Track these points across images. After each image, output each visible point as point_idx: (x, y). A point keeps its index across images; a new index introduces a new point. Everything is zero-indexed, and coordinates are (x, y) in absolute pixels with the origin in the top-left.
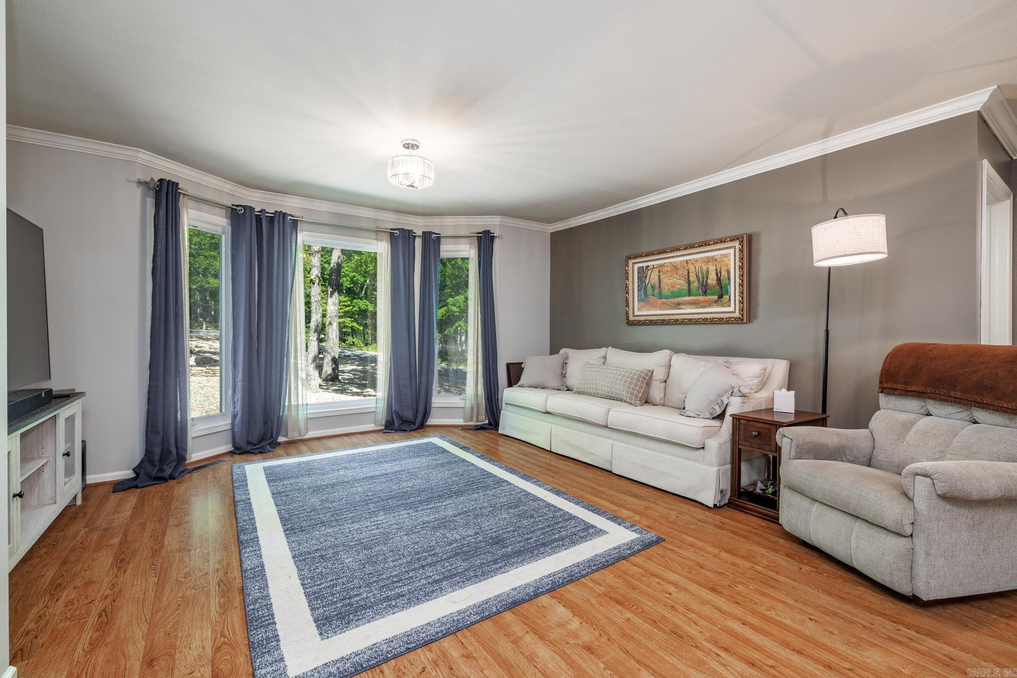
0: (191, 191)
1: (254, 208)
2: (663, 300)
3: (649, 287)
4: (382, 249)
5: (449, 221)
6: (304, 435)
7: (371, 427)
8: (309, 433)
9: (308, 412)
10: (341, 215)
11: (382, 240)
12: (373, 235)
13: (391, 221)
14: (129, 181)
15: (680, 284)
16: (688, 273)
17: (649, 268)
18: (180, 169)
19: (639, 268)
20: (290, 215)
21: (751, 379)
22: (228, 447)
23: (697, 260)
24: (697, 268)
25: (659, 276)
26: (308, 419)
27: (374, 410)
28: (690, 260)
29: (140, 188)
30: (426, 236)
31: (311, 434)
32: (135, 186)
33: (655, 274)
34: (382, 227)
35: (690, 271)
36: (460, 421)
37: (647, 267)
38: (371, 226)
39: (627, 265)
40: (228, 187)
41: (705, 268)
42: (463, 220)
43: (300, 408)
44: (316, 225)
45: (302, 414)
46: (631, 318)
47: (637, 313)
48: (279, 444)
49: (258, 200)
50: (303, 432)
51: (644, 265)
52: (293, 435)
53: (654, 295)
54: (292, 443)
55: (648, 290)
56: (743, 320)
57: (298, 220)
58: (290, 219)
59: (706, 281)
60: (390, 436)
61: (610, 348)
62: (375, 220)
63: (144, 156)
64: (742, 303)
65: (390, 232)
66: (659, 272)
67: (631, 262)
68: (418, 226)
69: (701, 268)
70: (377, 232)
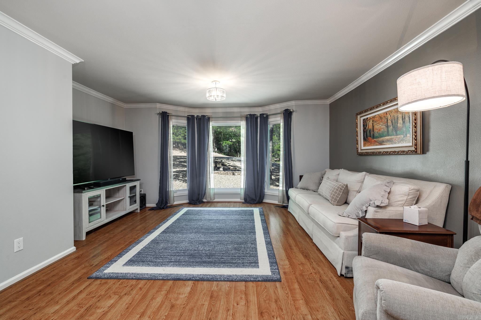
0: (174, 114)
1: (194, 116)
2: (375, 139)
3: (368, 131)
4: (243, 124)
5: (272, 107)
6: (213, 200)
7: (239, 200)
8: (216, 199)
9: (215, 191)
10: (227, 113)
11: (242, 120)
12: (240, 119)
13: (247, 111)
14: (155, 114)
15: (383, 128)
16: (387, 120)
17: (368, 119)
18: (170, 107)
19: (364, 120)
20: (207, 116)
21: (402, 196)
22: (187, 201)
23: (391, 111)
24: (392, 116)
25: (373, 124)
26: (215, 194)
27: (240, 193)
28: (388, 111)
29: (158, 115)
30: (262, 115)
31: (216, 200)
32: (156, 115)
33: (371, 123)
34: (243, 115)
35: (388, 119)
36: (276, 202)
37: (367, 118)
38: (239, 115)
39: (357, 119)
40: (187, 109)
41: (396, 116)
42: (278, 106)
43: (211, 189)
44: (217, 118)
45: (212, 192)
46: (359, 151)
47: (363, 148)
48: (204, 202)
49: (196, 113)
50: (212, 199)
51: (365, 117)
52: (209, 200)
53: (370, 137)
54: (208, 202)
55: (367, 132)
56: (416, 152)
57: (210, 117)
58: (207, 117)
59: (397, 125)
60: (245, 205)
61: (343, 169)
62: (240, 112)
63: (158, 105)
64: (416, 140)
65: (246, 117)
66: (373, 121)
67: (359, 117)
68: (258, 111)
69: (394, 116)
70: (241, 117)
